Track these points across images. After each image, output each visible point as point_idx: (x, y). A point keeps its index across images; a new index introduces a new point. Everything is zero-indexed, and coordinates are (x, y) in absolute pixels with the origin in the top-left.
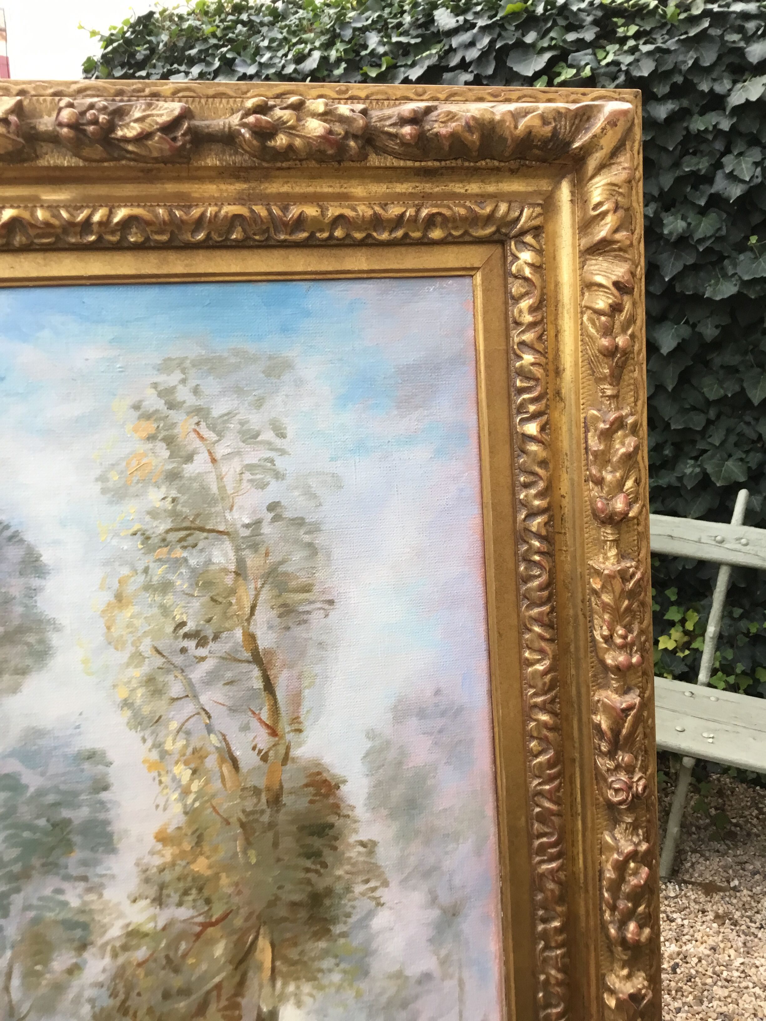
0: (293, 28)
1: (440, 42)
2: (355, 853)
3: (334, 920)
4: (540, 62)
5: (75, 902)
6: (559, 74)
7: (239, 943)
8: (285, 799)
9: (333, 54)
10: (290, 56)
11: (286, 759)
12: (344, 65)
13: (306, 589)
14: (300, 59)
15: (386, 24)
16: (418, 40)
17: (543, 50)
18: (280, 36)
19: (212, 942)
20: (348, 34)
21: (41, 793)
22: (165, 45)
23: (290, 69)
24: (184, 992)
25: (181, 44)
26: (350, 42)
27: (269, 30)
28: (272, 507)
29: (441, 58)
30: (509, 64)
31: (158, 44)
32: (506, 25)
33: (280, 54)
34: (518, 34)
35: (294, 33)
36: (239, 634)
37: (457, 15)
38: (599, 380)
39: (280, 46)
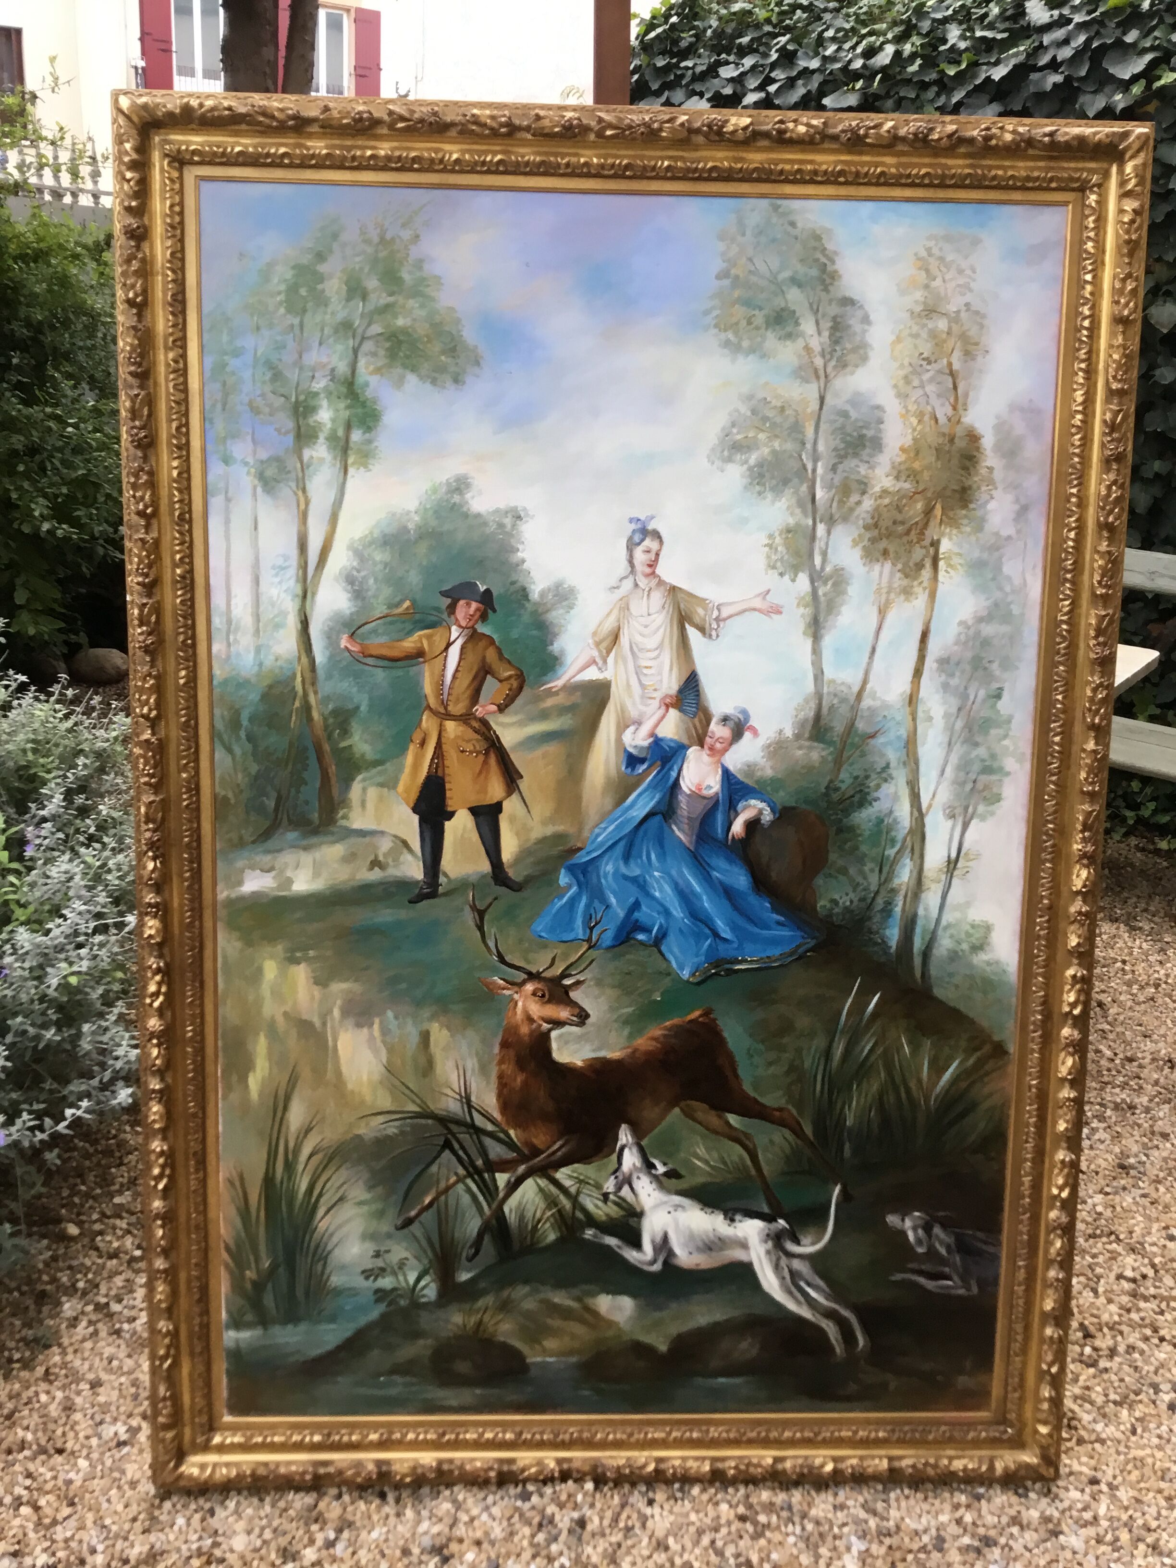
0: (863, 17)
1: (1028, 37)
2: (983, 471)
3: (971, 502)
4: (1139, 65)
5: (863, 472)
6: (1159, 78)
7: (927, 505)
8: (956, 440)
9: (908, 48)
10: (859, 50)
11: (959, 422)
12: (919, 61)
13: (977, 344)
14: (870, 53)
15: (969, 14)
16: (1005, 35)
17: (1145, 51)
18: (848, 26)
19: (916, 502)
20: (925, 25)
21: (857, 420)
22: (714, 32)
23: (858, 64)
24: (902, 523)
25: (729, 30)
26: (927, 35)
27: (834, 18)
28: (967, 305)
29: (1029, 56)
30: (1105, 65)
31: (705, 30)
32: (1106, 21)
33: (847, 46)
34: (1118, 32)
35: (864, 24)
36: (945, 361)
37: (1052, 9)
38: (1123, 256)
39: (846, 38)
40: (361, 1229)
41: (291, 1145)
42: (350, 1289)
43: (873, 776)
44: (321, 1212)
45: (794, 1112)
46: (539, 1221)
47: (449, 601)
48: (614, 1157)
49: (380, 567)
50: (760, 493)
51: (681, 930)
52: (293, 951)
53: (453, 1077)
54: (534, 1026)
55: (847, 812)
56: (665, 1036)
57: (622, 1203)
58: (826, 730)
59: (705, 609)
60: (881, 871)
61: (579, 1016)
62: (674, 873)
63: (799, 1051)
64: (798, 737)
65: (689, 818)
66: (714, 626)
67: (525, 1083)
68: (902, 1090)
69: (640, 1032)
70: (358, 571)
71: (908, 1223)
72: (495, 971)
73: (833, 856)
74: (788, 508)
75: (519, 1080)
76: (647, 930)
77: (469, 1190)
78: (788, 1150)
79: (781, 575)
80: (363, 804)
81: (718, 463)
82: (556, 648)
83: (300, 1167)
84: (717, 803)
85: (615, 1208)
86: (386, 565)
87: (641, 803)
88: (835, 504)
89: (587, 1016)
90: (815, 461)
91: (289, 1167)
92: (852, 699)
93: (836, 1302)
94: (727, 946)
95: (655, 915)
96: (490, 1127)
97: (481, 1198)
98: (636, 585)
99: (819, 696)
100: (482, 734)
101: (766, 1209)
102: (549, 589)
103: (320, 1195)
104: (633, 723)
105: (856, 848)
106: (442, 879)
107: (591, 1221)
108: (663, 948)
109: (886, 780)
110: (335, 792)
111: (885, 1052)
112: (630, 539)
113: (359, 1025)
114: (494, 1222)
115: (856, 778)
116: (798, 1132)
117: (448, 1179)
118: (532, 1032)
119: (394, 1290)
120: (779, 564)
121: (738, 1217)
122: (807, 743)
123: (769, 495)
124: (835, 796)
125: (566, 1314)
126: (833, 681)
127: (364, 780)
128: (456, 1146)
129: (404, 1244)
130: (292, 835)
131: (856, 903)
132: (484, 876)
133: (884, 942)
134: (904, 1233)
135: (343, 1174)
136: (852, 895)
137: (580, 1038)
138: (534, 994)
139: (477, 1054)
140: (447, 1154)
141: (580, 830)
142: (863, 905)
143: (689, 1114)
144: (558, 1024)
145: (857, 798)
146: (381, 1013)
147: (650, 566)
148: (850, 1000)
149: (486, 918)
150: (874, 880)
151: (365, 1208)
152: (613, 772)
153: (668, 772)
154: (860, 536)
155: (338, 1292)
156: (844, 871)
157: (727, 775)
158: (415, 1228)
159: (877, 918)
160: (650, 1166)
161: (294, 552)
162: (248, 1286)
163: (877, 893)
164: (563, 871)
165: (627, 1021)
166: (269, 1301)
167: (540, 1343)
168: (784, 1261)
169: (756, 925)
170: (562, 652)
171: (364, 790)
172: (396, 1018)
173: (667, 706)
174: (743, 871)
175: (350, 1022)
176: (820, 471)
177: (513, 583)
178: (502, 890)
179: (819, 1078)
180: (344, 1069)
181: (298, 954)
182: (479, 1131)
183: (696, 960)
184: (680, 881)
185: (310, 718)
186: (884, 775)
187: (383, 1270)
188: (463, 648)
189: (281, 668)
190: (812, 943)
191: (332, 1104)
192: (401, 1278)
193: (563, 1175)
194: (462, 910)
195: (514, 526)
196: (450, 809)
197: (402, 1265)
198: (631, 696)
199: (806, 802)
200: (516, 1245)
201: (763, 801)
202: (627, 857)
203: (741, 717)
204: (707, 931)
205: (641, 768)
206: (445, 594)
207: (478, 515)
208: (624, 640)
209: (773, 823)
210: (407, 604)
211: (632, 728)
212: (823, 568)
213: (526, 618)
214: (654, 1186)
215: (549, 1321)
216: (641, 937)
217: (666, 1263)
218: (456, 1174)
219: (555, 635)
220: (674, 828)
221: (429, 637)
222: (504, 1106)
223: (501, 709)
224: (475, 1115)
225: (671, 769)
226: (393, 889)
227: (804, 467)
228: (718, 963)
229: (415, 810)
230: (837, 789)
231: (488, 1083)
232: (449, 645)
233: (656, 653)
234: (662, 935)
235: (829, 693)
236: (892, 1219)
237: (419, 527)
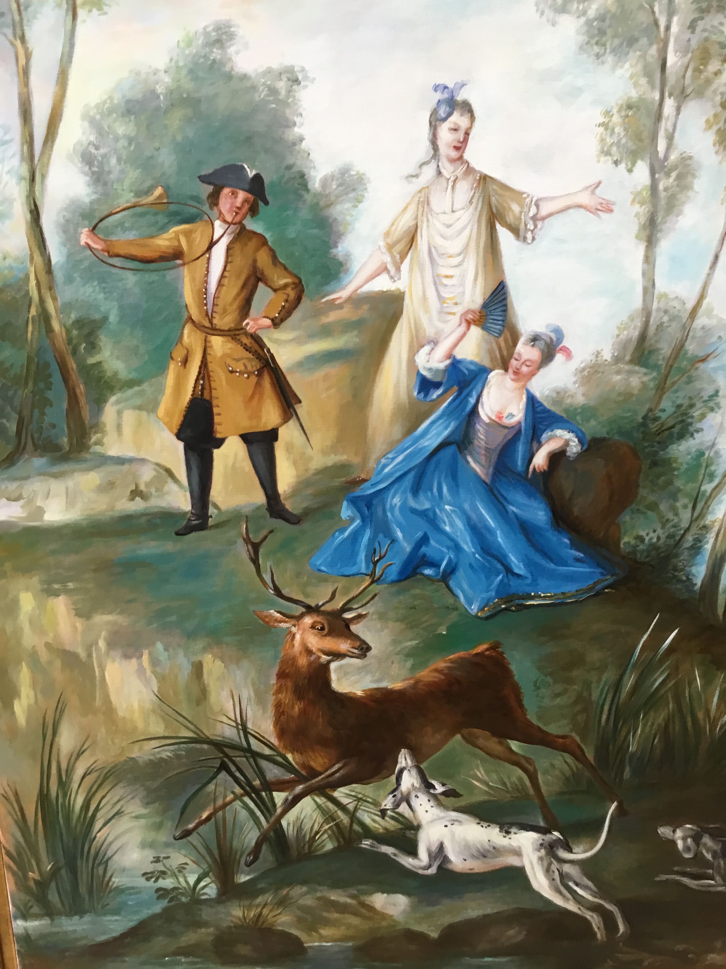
40: (139, 839)
41: (64, 766)
42: (132, 888)
43: (699, 405)
44: (98, 825)
45: (578, 739)
46: (317, 833)
47: (210, 188)
48: (393, 778)
49: (123, 143)
50: (598, 56)
51: (471, 566)
52: (49, 583)
53: (229, 706)
54: (313, 658)
55: (664, 444)
56: (448, 668)
57: (399, 818)
58: (651, 352)
59: (521, 205)
60: (694, 508)
61: (360, 648)
62: (466, 506)
63: (587, 685)
64: (617, 360)
65: (487, 449)
66: (531, 226)
67: (303, 712)
68: (689, 719)
69: (423, 664)
70: (97, 148)
71: (679, 833)
72: (272, 605)
73: (643, 492)
74: (631, 77)
75: (296, 709)
76: (435, 565)
77: (246, 806)
78: (568, 773)
79: (616, 163)
80: (119, 427)
81: (549, 13)
82: (340, 251)
83: (75, 786)
84: (520, 431)
85: (393, 822)
86: (130, 140)
87: (433, 432)
88: (689, 73)
89: (369, 648)
90: (670, 14)
91: (64, 785)
92: (685, 316)
93: (601, 898)
94: (520, 581)
95: (445, 550)
96: (267, 751)
97: (258, 813)
98: (439, 173)
99: (647, 313)
100: (255, 353)
101: (542, 824)
102: (333, 177)
103: (97, 809)
104: (429, 343)
105: (670, 483)
106: (212, 511)
107: (368, 833)
108: (452, 583)
109: (712, 410)
110: (86, 413)
111: (676, 685)
112: (434, 112)
113: (127, 656)
114: (272, 834)
115: (679, 406)
116: (580, 756)
117: (225, 797)
118: (310, 664)
119: (175, 889)
120: (614, 149)
121: (513, 830)
122: (627, 367)
123: (610, 59)
124: (653, 427)
125: (343, 909)
126: (664, 296)
127: (118, 402)
128: (233, 768)
129: (183, 852)
130: (39, 462)
131: (662, 541)
132: (258, 508)
133: (689, 579)
134: (673, 843)
135: (119, 791)
136: (660, 531)
137: (360, 670)
138: (313, 627)
139: (253, 684)
140: (223, 775)
141: (365, 459)
142: (671, 542)
143: (470, 740)
144: (338, 656)
145: (676, 430)
146: (150, 644)
147: (457, 148)
148: (645, 637)
149: (261, 551)
150: (686, 516)
151: (143, 821)
152: (403, 396)
153: (465, 400)
154: (716, 115)
155: (120, 891)
156: (653, 507)
157: (532, 401)
158: (194, 838)
159: (685, 555)
160: (429, 786)
161: (16, 122)
162: (32, 884)
163: (687, 530)
164: (345, 503)
165: (410, 654)
166: (53, 897)
167: (317, 932)
168: (555, 865)
169: (552, 560)
170: (348, 255)
171: (119, 413)
172: (166, 649)
173: (469, 323)
174: (542, 506)
175: (117, 654)
176: (674, 29)
177: (289, 168)
178: (279, 523)
179: (606, 708)
180: (114, 699)
181: (56, 586)
182: (256, 755)
183: (485, 595)
184: (474, 516)
185: (49, 330)
186: (711, 404)
187: (163, 873)
188: (229, 249)
189: (11, 268)
190: (610, 579)
191: (103, 730)
192: (181, 880)
193: (340, 794)
194: (235, 542)
195: (289, 91)
196: (219, 436)
197: (182, 868)
198: (427, 310)
199: (621, 433)
200: (294, 853)
201: (571, 431)
202: (416, 490)
203: (553, 336)
204: (499, 566)
205: (436, 394)
206: (204, 179)
207: (244, 77)
208: (422, 243)
209: (580, 455)
210: (159, 191)
211: (426, 349)
212: (666, 158)
213: (304, 213)
214: (432, 803)
215: (325, 914)
216: (428, 572)
217: (440, 867)
218: (233, 793)
219: (340, 235)
220: (470, 459)
221: (188, 234)
222: (281, 733)
223: (276, 323)
224: (252, 740)
225: (469, 395)
226: (158, 521)
227: (656, 23)
228: (509, 599)
229: (179, 436)
230: (656, 419)
231: (264, 710)
232: (212, 244)
233: (459, 259)
234: (451, 570)
235: (658, 310)
236: (664, 831)
237: (170, 92)
